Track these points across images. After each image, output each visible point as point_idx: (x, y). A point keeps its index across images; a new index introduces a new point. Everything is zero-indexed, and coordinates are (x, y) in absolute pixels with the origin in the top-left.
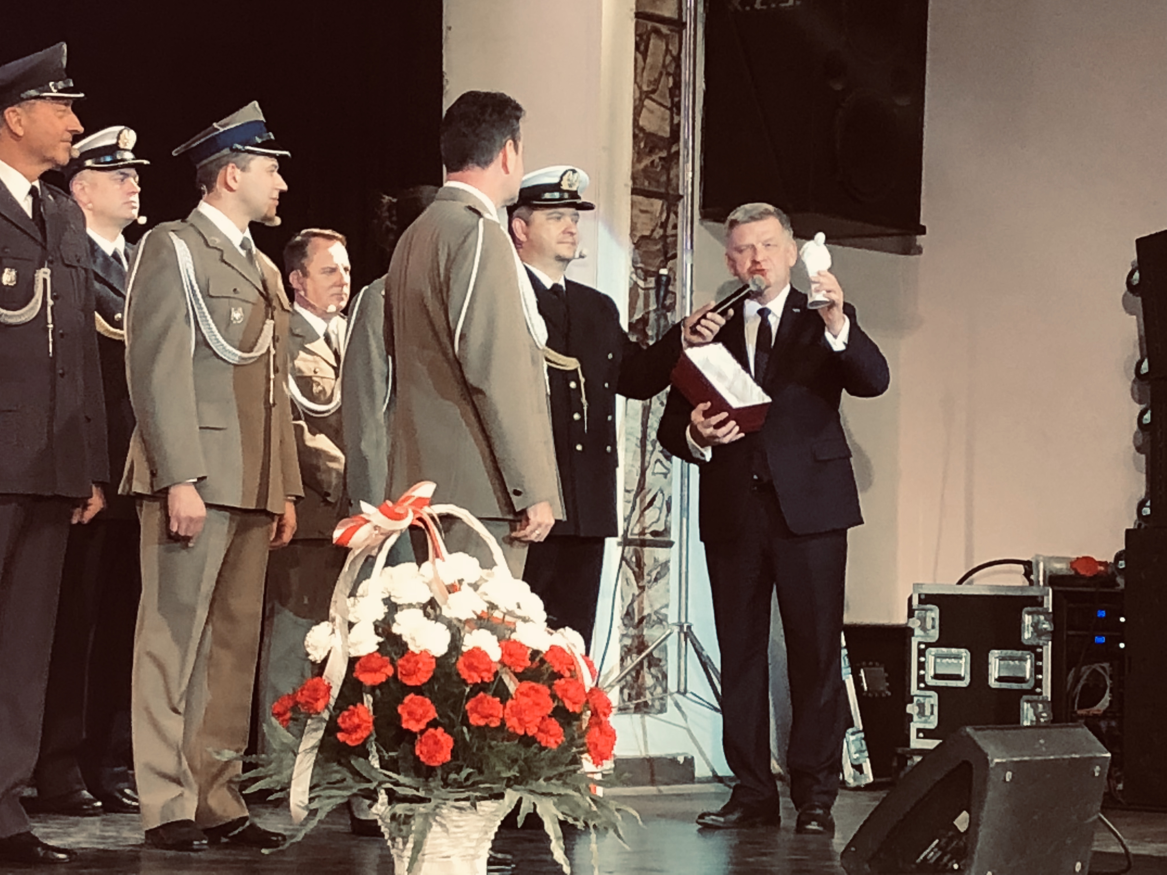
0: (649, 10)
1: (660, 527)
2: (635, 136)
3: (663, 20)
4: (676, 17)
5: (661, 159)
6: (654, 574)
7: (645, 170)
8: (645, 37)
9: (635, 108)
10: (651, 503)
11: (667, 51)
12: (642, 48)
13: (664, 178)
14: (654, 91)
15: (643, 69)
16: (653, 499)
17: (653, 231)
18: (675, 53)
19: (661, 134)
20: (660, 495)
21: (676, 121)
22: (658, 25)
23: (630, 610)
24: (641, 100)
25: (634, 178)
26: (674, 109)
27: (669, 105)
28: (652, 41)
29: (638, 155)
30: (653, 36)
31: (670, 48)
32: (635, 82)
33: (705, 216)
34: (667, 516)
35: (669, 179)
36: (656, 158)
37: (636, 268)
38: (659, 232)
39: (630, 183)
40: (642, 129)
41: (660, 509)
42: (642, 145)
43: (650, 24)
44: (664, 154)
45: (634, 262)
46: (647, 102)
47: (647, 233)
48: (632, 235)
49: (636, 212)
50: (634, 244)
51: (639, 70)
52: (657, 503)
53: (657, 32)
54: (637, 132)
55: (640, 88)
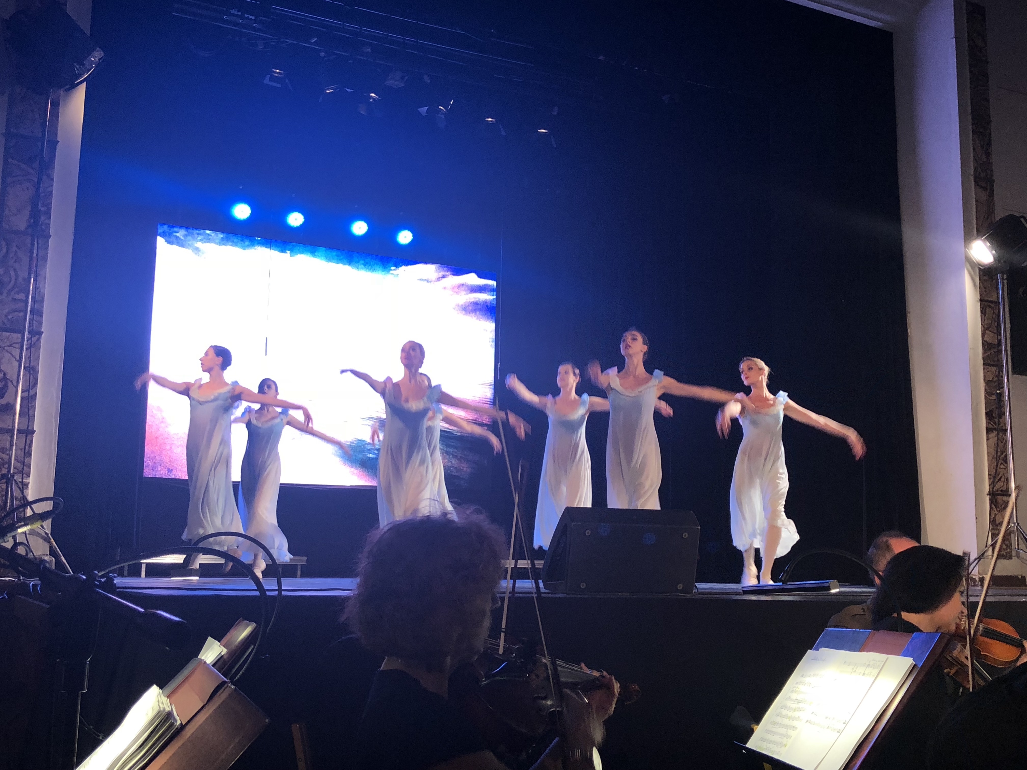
0: (986, 299)
1: (1004, 488)
2: (983, 344)
3: (991, 302)
4: (996, 300)
5: (994, 352)
6: (1003, 506)
7: (988, 356)
8: (984, 308)
9: (982, 334)
10: (1000, 480)
11: (994, 313)
12: (983, 312)
13: (996, 359)
14: (989, 327)
15: (985, 320)
16: (1001, 478)
17: (993, 378)
18: (997, 313)
19: (993, 343)
20: (1003, 477)
21: (999, 338)
22: (989, 304)
23: (994, 519)
24: (984, 330)
25: (983, 359)
26: (998, 334)
27: (995, 331)
28: (987, 310)
29: (985, 351)
30: (988, 307)
31: (995, 311)
32: (982, 324)
33: (1014, 372)
34: (1006, 485)
35: (998, 360)
36: (992, 351)
37: (987, 392)
38: (996, 379)
39: (982, 361)
40: (985, 341)
41: (1004, 482)
42: (986, 347)
43: (986, 304)
44: (996, 350)
45: (986, 390)
46: (987, 332)
47: (991, 379)
48: (984, 380)
49: (986, 371)
50: (986, 383)
51: (983, 321)
52: (1002, 479)
53: (990, 307)
54: (984, 342)
55: (984, 326)
